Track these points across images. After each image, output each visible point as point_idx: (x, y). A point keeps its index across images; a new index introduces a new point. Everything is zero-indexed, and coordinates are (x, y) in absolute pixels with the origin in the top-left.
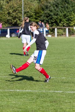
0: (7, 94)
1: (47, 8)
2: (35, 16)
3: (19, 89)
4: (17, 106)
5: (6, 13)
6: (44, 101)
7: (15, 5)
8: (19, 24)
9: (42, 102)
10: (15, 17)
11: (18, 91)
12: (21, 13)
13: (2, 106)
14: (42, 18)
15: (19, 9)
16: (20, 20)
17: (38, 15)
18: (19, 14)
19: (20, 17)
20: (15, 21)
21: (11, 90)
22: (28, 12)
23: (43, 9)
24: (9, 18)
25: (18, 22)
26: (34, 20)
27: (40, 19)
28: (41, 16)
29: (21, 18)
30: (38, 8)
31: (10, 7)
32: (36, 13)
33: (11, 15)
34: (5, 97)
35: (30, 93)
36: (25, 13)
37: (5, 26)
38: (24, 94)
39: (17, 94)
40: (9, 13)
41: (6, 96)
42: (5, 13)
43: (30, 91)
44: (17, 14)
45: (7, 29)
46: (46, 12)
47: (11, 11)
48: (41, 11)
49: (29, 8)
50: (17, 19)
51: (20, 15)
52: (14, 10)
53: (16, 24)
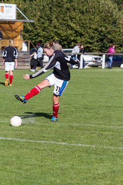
0: (122, 154)
13: (114, 171)
34: (118, 159)
37: (119, 51)
41: (121, 157)
42: (119, 31)
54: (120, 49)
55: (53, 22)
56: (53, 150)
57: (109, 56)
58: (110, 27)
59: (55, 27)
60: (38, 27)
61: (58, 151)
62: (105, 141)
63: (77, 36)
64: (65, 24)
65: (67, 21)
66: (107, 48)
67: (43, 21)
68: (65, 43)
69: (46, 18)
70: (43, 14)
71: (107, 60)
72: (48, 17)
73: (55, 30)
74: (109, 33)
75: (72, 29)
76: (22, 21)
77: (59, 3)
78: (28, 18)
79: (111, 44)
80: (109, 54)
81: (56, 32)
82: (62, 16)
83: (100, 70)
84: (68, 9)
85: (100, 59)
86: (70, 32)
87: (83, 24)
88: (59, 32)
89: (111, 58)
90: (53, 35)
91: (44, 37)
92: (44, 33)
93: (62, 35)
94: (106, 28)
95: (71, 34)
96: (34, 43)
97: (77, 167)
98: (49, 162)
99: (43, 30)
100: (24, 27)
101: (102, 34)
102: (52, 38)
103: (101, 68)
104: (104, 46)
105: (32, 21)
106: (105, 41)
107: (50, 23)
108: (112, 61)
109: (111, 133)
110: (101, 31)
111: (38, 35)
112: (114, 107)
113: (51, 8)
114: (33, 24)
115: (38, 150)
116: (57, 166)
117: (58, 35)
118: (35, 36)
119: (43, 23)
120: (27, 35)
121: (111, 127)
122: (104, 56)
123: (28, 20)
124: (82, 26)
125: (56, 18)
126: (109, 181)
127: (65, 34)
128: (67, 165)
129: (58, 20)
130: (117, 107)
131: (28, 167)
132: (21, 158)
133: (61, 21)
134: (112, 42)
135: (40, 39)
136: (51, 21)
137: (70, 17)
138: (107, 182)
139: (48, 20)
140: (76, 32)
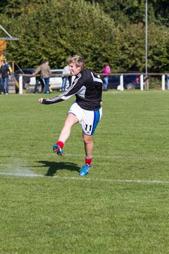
0: (121, 187)
2: (167, 54)
3: (141, 179)
4: (138, 207)
5: (119, 47)
7: (134, 35)
8: (140, 67)
10: (133, 55)
11: (139, 181)
12: (144, 48)
13: (113, 207)
15: (141, 41)
16: (141, 59)
18: (139, 50)
19: (142, 55)
20: (134, 61)
21: (127, 181)
22: (156, 47)
24: (123, 57)
25: (139, 64)
26: (166, 60)
29: (143, 57)
31: (125, 38)
33: (127, 51)
34: (117, 193)
35: (160, 186)
36: (150, 48)
37: (115, 71)
38: (151, 186)
39: (139, 187)
40: (123, 49)
41: (119, 191)
42: (116, 48)
43: (160, 182)
44: (136, 50)
45: (119, 76)
47: (126, 44)
49: (157, 40)
50: (137, 59)
51: (142, 52)
52: (132, 44)
53: (135, 68)
54: (116, 69)
55: (41, 39)
56: (43, 185)
57: (105, 76)
58: (104, 44)
59: (43, 45)
60: (23, 46)
61: (48, 186)
62: (102, 173)
63: (68, 55)
64: (54, 41)
65: (56, 38)
66: (101, 68)
67: (29, 38)
68: (55, 63)
69: (32, 35)
70: (29, 30)
72: (34, 33)
73: (42, 48)
74: (104, 50)
75: (62, 46)
76: (4, 39)
77: (47, 18)
78: (12, 35)
80: (104, 74)
81: (43, 50)
82: (50, 32)
84: (57, 24)
86: (59, 50)
87: (74, 41)
88: (47, 50)
90: (41, 54)
91: (30, 57)
92: (30, 51)
93: (51, 54)
94: (101, 46)
95: (61, 53)
96: (19, 64)
97: (71, 203)
98: (38, 198)
99: (29, 49)
100: (8, 46)
101: (97, 52)
102: (40, 57)
104: (98, 66)
105: (16, 39)
106: (99, 60)
107: (38, 40)
108: (107, 82)
109: (109, 164)
110: (96, 49)
111: (23, 54)
112: (111, 134)
113: (37, 23)
114: (17, 42)
115: (26, 184)
116: (48, 203)
117: (47, 53)
118: (20, 56)
119: (28, 41)
120: (10, 55)
121: (108, 157)
123: (11, 38)
124: (74, 44)
125: (44, 34)
126: (108, 218)
127: (54, 52)
128: (60, 201)
129: (46, 37)
130: (114, 134)
131: (15, 204)
132: (7, 193)
133: (49, 38)
134: (107, 60)
135: (25, 59)
136: (38, 38)
137: (59, 33)
138: (105, 220)
139: (35, 37)
140: (67, 50)
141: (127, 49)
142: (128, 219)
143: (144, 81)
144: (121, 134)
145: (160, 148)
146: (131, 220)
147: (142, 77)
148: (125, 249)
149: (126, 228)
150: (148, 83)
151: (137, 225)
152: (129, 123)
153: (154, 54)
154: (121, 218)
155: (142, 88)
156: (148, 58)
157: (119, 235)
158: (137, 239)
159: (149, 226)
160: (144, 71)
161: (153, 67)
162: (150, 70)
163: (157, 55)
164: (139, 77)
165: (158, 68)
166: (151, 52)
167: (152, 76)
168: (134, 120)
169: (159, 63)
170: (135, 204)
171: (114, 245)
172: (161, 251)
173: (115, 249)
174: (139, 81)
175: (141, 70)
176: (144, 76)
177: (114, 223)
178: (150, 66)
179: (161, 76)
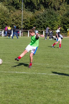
0: (9, 75)
1: (38, 17)
2: (30, 23)
3: (17, 71)
4: (15, 83)
6: (34, 80)
7: (17, 15)
8: (19, 27)
9: (33, 81)
10: (17, 23)
11: (17, 72)
12: (21, 20)
14: (35, 24)
15: (20, 17)
16: (20, 25)
17: (32, 22)
18: (19, 21)
19: (20, 23)
20: (17, 25)
21: (12, 72)
22: (26, 20)
23: (36, 18)
24: (13, 23)
25: (19, 26)
26: (30, 25)
27: (33, 24)
28: (34, 22)
29: (21, 24)
30: (33, 17)
31: (14, 16)
32: (31, 20)
33: (15, 21)
34: (8, 77)
35: (25, 74)
36: (24, 20)
38: (21, 74)
39: (16, 75)
40: (13, 20)
42: (10, 20)
43: (25, 73)
44: (18, 21)
46: (37, 20)
47: (14, 19)
48: (35, 19)
49: (26, 17)
50: (18, 24)
51: (21, 22)
52: (16, 18)
53: (17, 28)
58: (6, 18)
62: (2, 69)
66: (4, 27)
71: (5, 33)
74: (5, 21)
79: (6, 26)
80: (5, 30)
83: (1, 37)
85: (1, 32)
89: (6, 32)
94: (4, 19)
101: (3, 21)
103: (2, 36)
104: (3, 27)
106: (3, 24)
108: (6, 33)
109: (5, 65)
110: (2, 20)
112: (7, 54)
121: (5, 63)
122: (3, 31)
126: (3, 87)
130: (8, 53)
134: (6, 25)
138: (2, 87)
141: (15, 20)
142: (11, 87)
143: (21, 33)
144: (11, 54)
145: (26, 59)
146: (13, 88)
147: (20, 31)
148: (9, 99)
149: (10, 91)
150: (22, 34)
151: (15, 90)
152: (14, 49)
153: (25, 23)
154: (9, 87)
155: (20, 36)
156: (23, 24)
157: (7, 94)
158: (15, 95)
159: (19, 90)
160: (21, 29)
161: (24, 28)
162: (24, 29)
163: (26, 23)
164: (19, 31)
165: (27, 28)
166: (24, 22)
167: (24, 31)
168: (16, 48)
169: (27, 26)
170: (15, 81)
171: (5, 98)
172: (24, 100)
173: (6, 99)
174: (19, 33)
175: (20, 28)
176: (21, 31)
177: (6, 89)
178: (23, 27)
179: (28, 31)
